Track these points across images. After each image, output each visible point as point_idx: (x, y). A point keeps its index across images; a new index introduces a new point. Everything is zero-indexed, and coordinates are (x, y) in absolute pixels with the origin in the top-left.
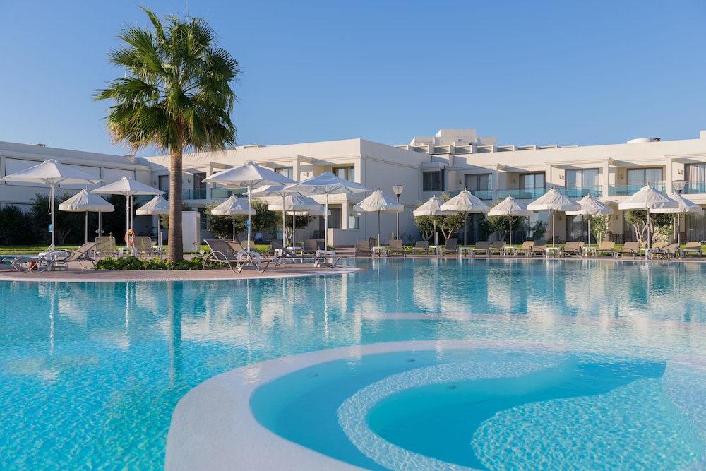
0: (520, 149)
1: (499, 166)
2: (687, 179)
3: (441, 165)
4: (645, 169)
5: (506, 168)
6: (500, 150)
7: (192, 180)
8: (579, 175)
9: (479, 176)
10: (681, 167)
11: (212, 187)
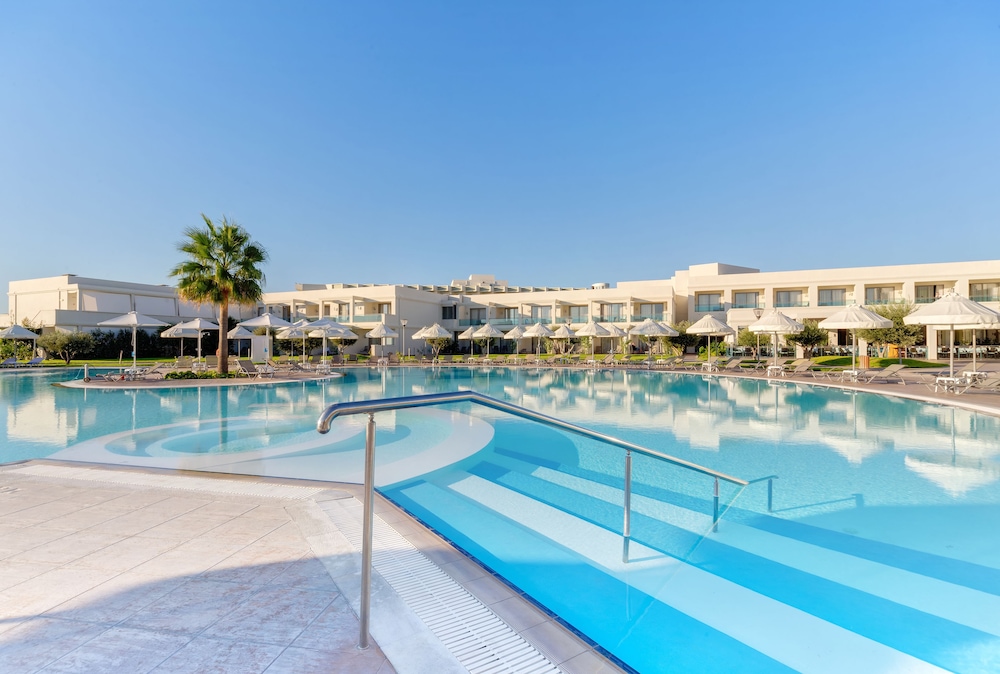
0: (550, 290)
1: (490, 303)
2: (602, 313)
3: (454, 303)
4: (579, 306)
5: (496, 305)
6: (537, 290)
7: (282, 310)
8: (539, 309)
9: (479, 309)
10: (599, 306)
11: (295, 315)
